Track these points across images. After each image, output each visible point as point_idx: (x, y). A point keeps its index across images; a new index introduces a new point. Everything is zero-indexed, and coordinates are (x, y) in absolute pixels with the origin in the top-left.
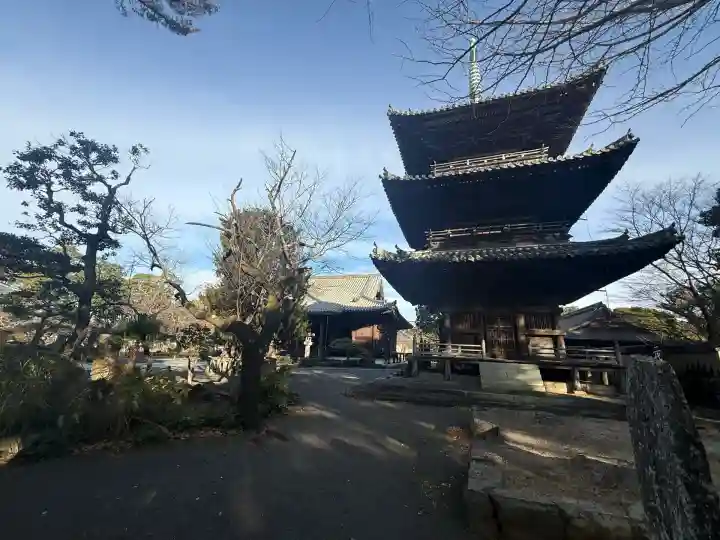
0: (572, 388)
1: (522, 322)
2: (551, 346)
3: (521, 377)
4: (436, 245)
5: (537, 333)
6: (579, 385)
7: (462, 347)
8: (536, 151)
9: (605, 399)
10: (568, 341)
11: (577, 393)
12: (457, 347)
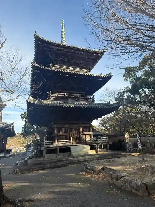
0: (97, 151)
1: (81, 130)
2: (89, 138)
3: (84, 150)
4: (52, 99)
5: (85, 134)
6: (99, 150)
7: (64, 141)
8: (85, 70)
9: (105, 153)
10: (94, 136)
11: (99, 152)
12: (62, 142)
